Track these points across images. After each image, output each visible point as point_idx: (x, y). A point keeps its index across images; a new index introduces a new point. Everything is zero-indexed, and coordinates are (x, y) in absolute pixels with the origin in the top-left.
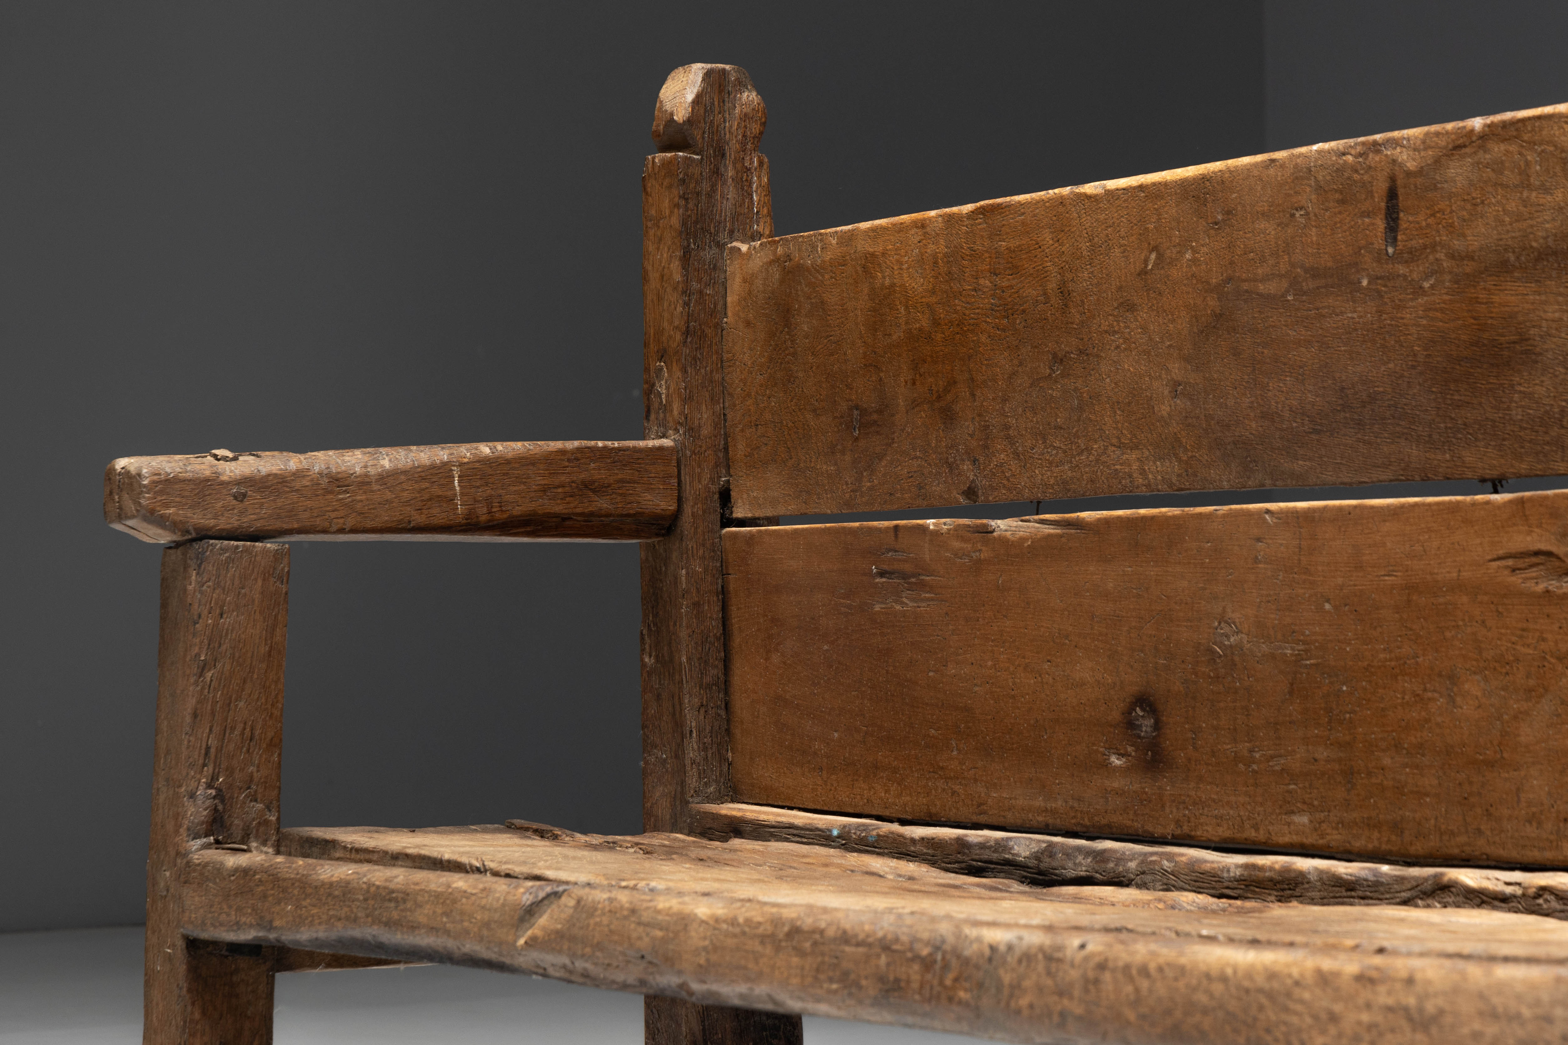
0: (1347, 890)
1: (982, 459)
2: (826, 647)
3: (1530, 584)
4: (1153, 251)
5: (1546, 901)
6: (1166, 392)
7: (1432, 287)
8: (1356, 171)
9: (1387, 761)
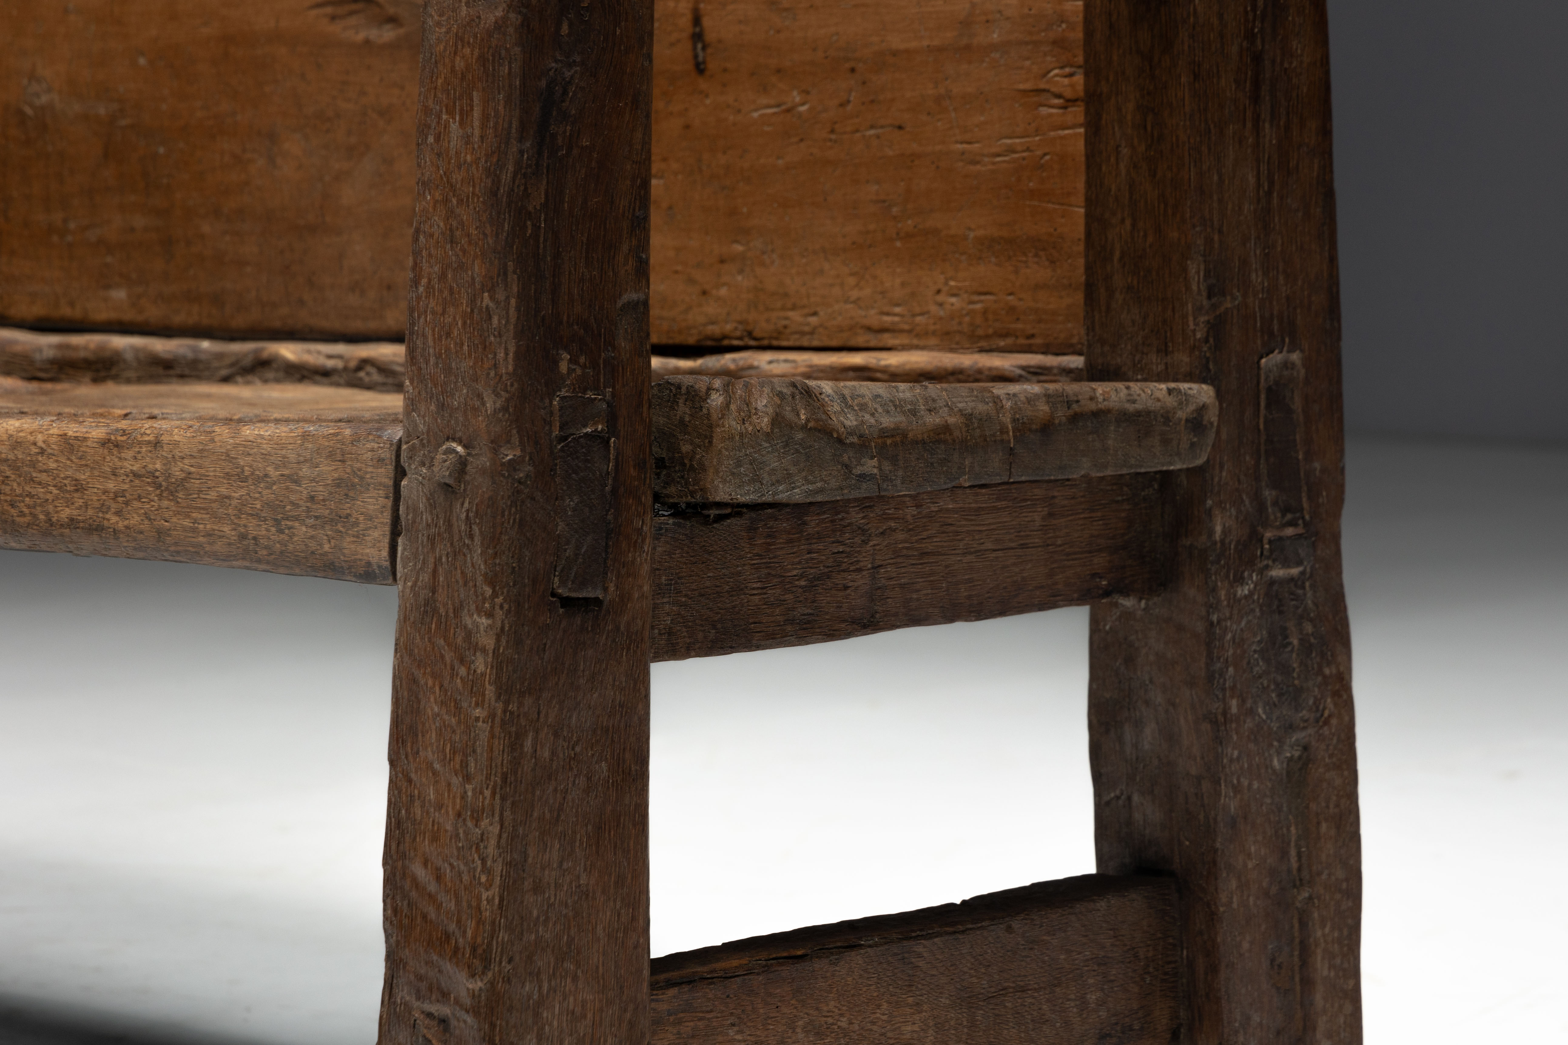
0: (166, 369)
3: (350, 33)
5: (368, 374)
9: (206, 228)
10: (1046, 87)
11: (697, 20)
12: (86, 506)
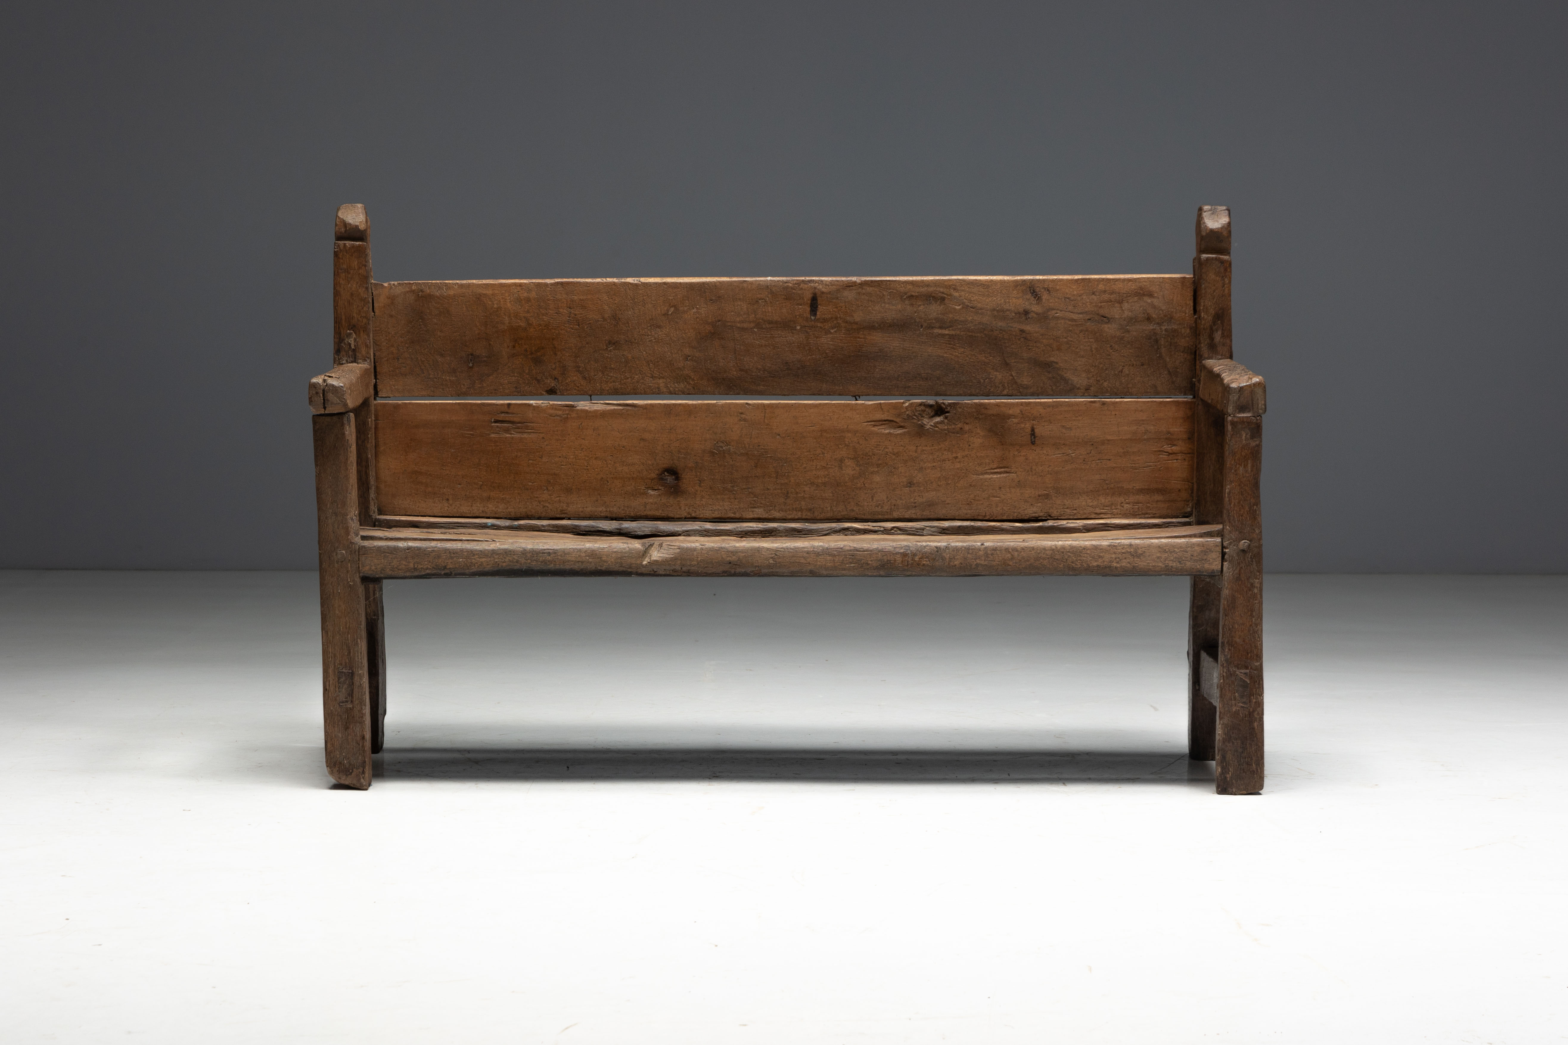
0: (798, 532)
1: (560, 379)
2: (453, 451)
3: (883, 431)
4: (672, 307)
6: (681, 359)
7: (835, 332)
8: (794, 289)
9: (807, 489)
10: (1163, 450)
11: (1033, 430)
12: (1104, 561)
